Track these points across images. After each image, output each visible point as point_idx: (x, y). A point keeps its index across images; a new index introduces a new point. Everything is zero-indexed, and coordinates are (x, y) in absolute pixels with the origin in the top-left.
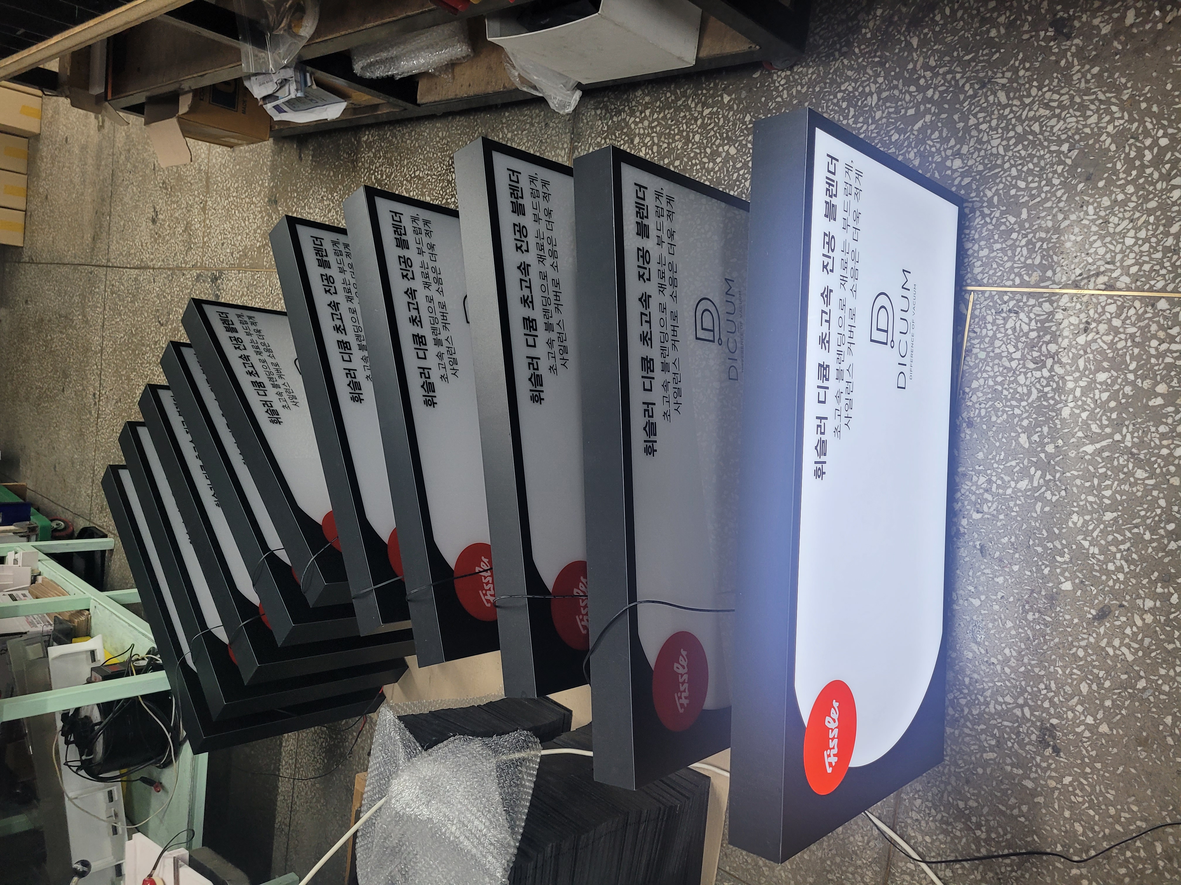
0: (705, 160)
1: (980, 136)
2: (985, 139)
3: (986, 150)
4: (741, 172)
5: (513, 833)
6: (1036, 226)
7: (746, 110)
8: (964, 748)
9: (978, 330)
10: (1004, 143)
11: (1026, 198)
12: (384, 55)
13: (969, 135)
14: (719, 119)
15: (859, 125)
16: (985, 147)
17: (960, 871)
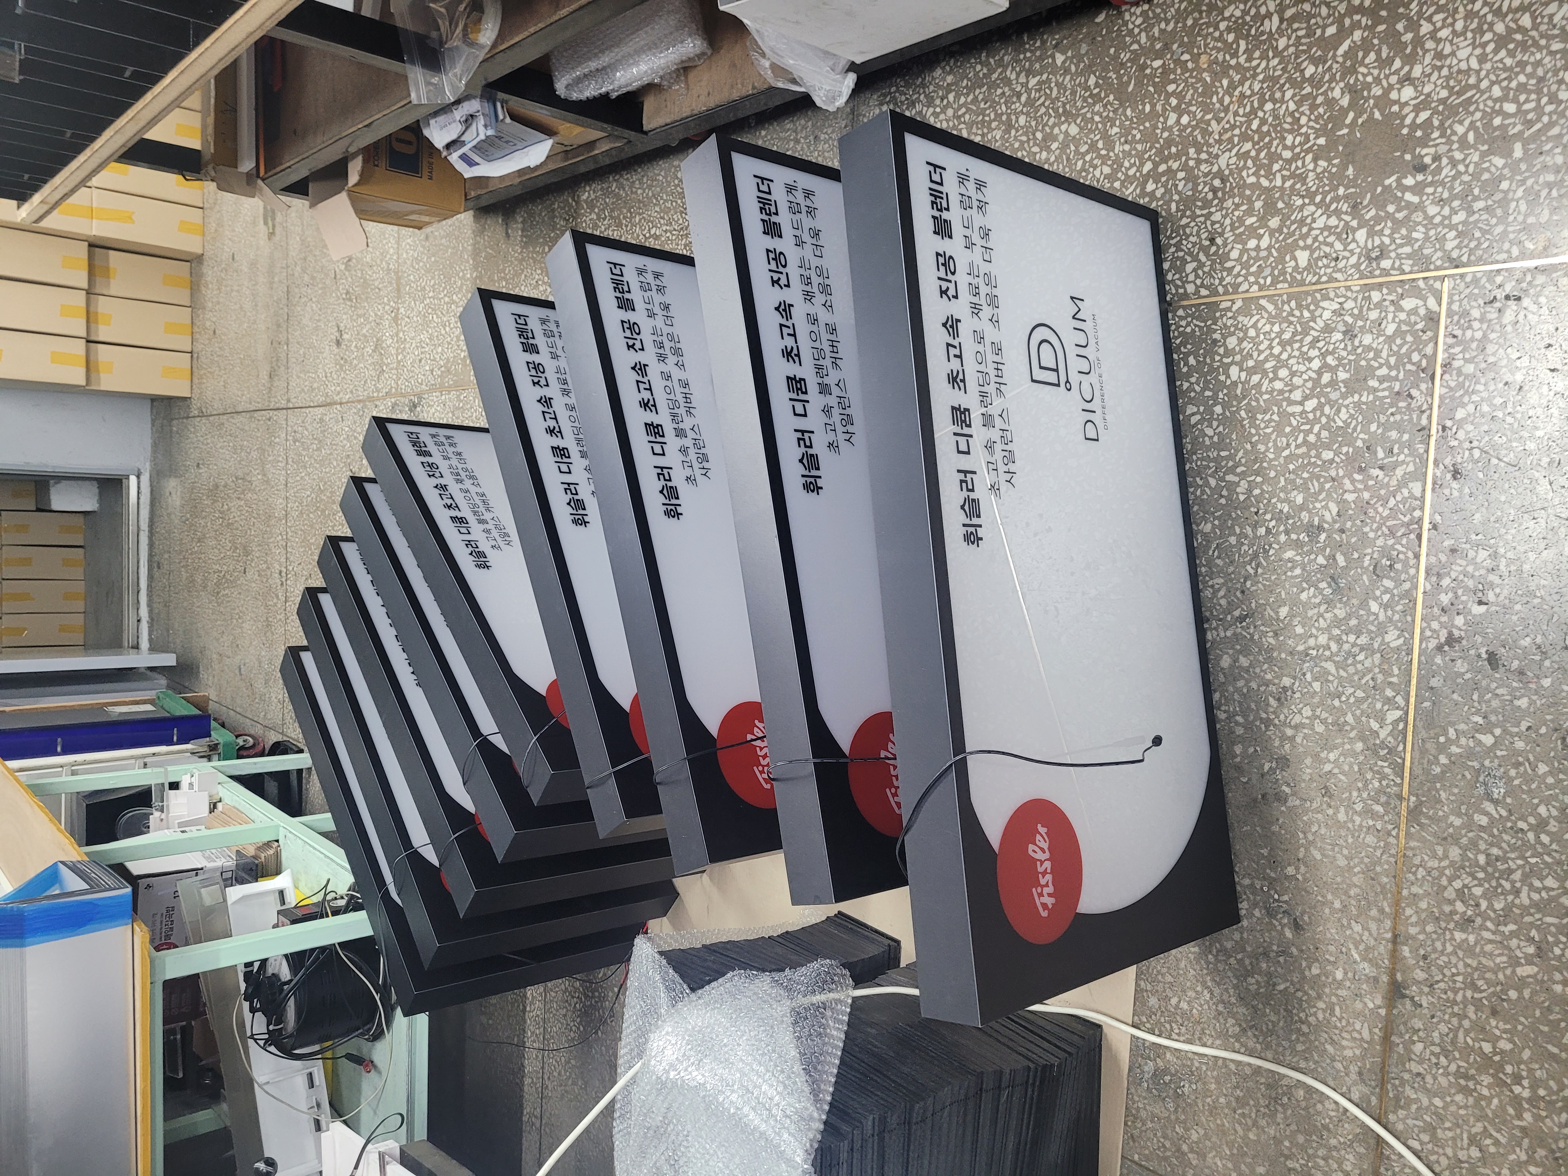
0: (1036, 149)
1: (1440, 48)
2: (1448, 50)
3: (1450, 67)
4: (1088, 158)
5: (817, 1100)
6: (1538, 166)
7: (1089, 70)
8: (1484, 961)
9: (1458, 333)
10: (1478, 51)
11: (1519, 127)
12: (593, 65)
13: (1422, 48)
14: (1051, 90)
15: (1254, 63)
16: (1448, 62)
17: (1492, 1149)
